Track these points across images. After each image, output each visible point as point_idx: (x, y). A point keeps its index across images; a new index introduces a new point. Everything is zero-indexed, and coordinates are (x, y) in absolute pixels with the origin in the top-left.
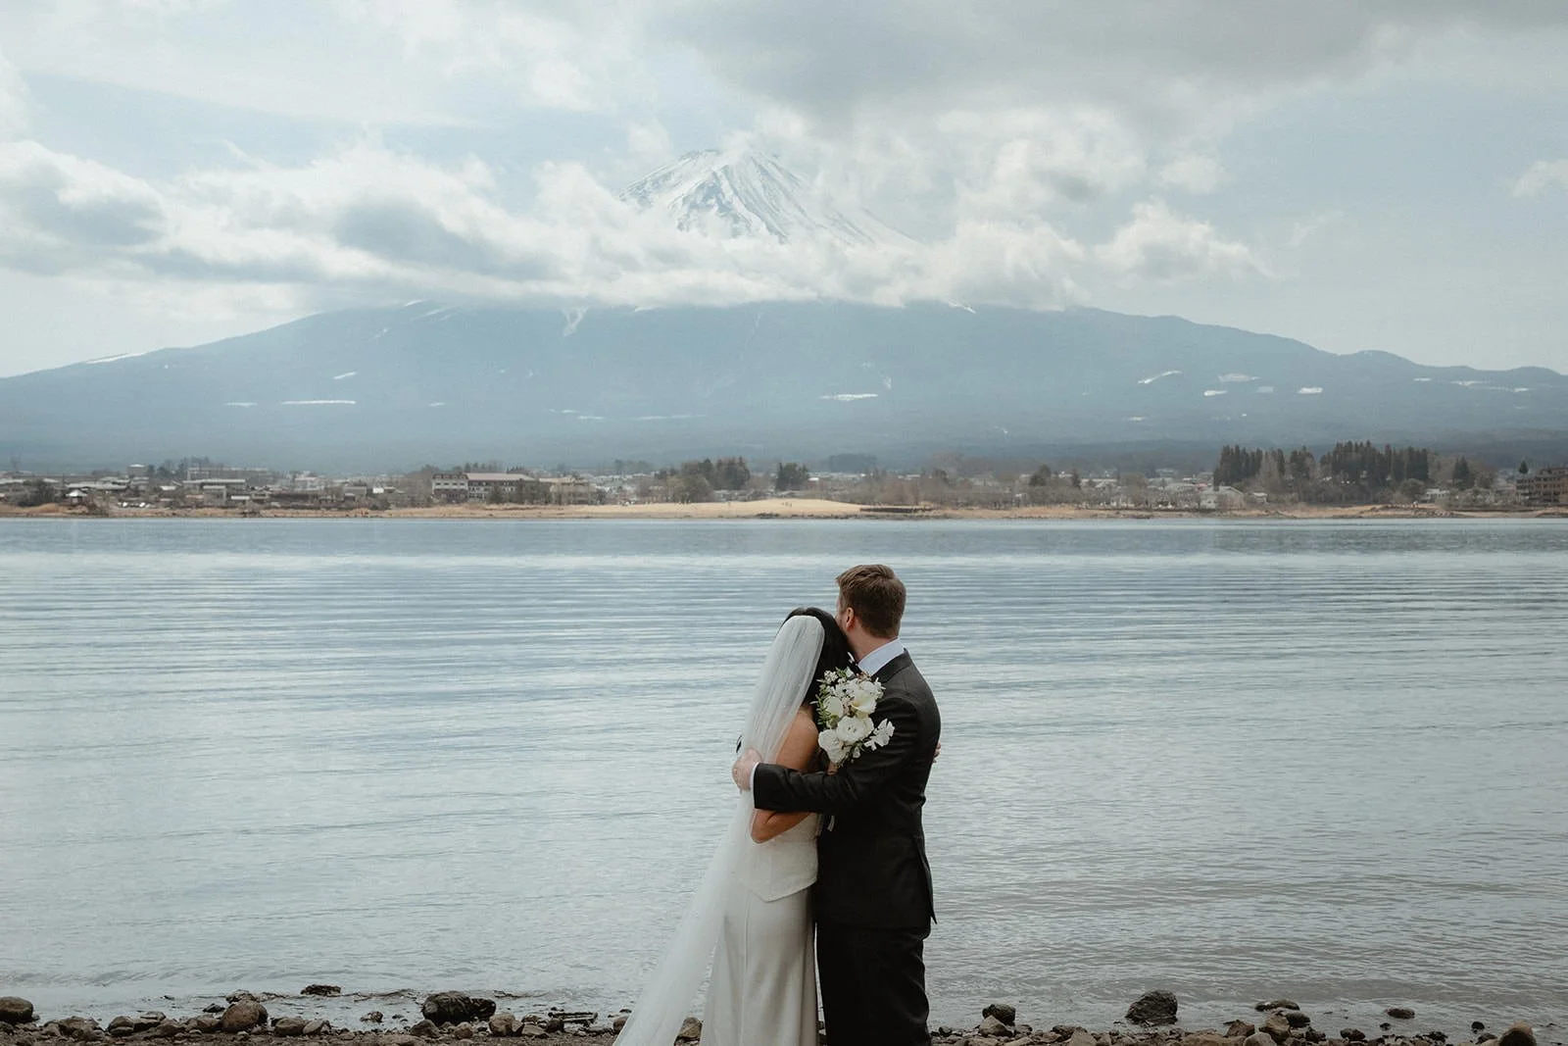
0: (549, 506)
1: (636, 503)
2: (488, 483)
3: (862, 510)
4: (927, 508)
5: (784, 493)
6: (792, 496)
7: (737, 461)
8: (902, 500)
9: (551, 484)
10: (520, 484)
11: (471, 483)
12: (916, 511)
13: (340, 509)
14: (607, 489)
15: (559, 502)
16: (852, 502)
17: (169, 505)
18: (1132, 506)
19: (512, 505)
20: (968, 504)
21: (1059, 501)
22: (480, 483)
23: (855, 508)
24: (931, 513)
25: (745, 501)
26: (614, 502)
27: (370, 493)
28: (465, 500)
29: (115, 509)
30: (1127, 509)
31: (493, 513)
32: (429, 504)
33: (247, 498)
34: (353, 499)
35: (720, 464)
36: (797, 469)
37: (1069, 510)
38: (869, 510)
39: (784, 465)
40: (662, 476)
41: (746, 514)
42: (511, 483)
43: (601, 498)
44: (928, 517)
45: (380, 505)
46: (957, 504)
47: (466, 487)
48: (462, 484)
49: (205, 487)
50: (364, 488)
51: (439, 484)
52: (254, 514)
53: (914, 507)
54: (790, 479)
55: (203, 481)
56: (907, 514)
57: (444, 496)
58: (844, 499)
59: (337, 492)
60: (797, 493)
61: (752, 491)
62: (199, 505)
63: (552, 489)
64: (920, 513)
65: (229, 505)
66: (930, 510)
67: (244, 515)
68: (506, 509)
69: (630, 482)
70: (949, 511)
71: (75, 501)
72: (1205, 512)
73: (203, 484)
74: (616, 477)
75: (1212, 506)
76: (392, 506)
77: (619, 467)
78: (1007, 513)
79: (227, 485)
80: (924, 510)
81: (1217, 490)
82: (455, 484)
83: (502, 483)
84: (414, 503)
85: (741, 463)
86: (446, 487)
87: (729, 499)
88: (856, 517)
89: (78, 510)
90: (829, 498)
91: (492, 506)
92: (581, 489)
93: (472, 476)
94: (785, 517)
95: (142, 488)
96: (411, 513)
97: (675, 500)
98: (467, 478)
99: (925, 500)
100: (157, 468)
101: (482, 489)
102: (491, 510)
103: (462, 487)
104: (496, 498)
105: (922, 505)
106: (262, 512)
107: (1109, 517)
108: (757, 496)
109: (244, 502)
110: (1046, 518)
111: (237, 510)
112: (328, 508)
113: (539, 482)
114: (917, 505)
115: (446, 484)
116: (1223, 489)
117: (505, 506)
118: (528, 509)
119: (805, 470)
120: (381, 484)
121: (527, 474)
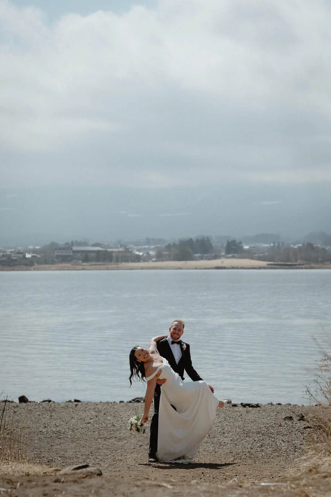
0: (112, 263)
1: (155, 261)
2: (83, 251)
3: (268, 264)
4: (302, 263)
5: (230, 255)
6: (233, 257)
7: (206, 239)
8: (288, 261)
9: (113, 252)
10: (98, 252)
11: (74, 252)
12: (296, 265)
13: (10, 266)
14: (141, 254)
15: (117, 261)
16: (264, 260)
19: (94, 263)
22: (78, 252)
23: (264, 263)
24: (303, 266)
25: (209, 259)
26: (145, 260)
27: (24, 257)
28: (71, 260)
31: (85, 267)
32: (53, 263)
34: (16, 260)
35: (197, 240)
36: (237, 242)
38: (271, 265)
39: (230, 241)
40: (169, 247)
41: (209, 267)
42: (93, 252)
43: (138, 259)
44: (301, 268)
45: (28, 264)
46: (318, 261)
47: (71, 254)
48: (69, 252)
50: (21, 255)
51: (57, 252)
53: (295, 263)
54: (233, 249)
56: (291, 267)
57: (60, 258)
58: (260, 259)
59: (8, 256)
60: (236, 255)
61: (213, 254)
63: (114, 255)
64: (298, 266)
66: (303, 265)
68: (90, 265)
69: (152, 249)
70: (313, 265)
74: (147, 246)
76: (35, 264)
77: (148, 241)
80: (300, 265)
82: (66, 252)
83: (90, 252)
84: (46, 262)
85: (208, 239)
86: (62, 254)
87: (201, 258)
88: (264, 268)
90: (252, 258)
92: (129, 254)
93: (75, 248)
94: (228, 268)
96: (45, 268)
97: (174, 259)
98: (72, 249)
99: (301, 259)
101: (79, 255)
102: (84, 265)
103: (69, 254)
104: (86, 259)
105: (299, 262)
108: (216, 257)
112: (4, 265)
113: (107, 251)
114: (296, 261)
115: (62, 252)
117: (90, 263)
118: (101, 265)
119: (240, 243)
120: (29, 252)
121: (102, 247)
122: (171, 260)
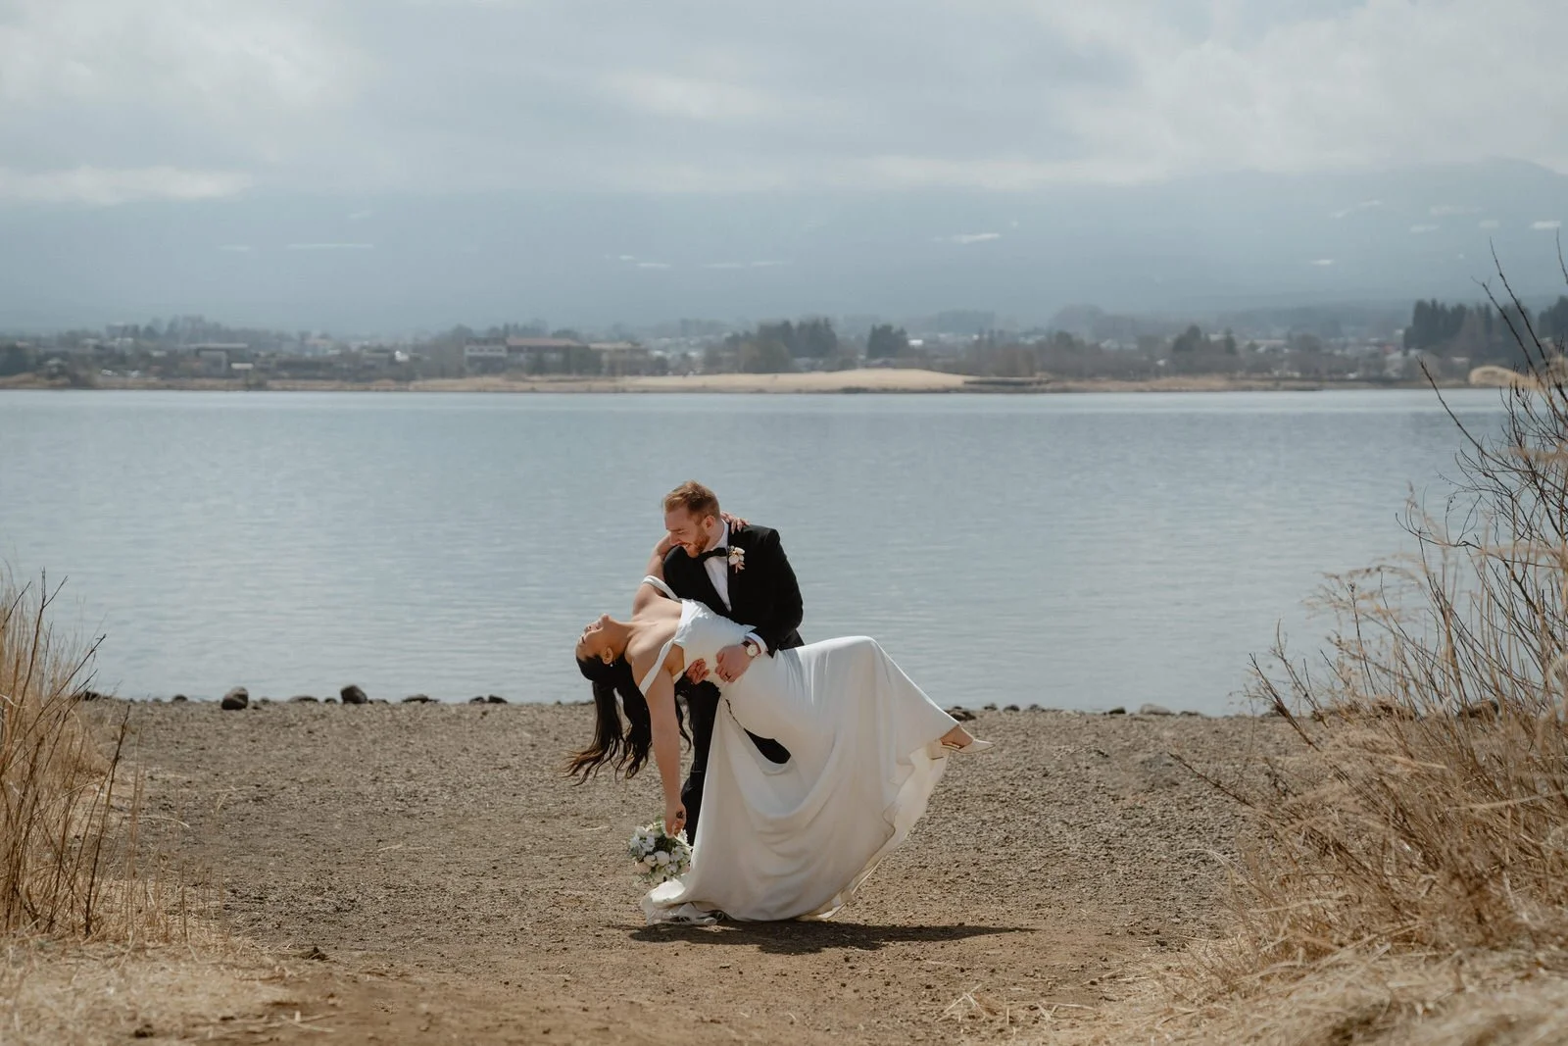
0: (601, 377)
1: (702, 374)
2: (530, 349)
3: (966, 383)
4: (1044, 379)
5: (879, 361)
6: (885, 365)
7: (822, 323)
8: (1014, 373)
9: (600, 352)
10: (566, 350)
11: (510, 349)
12: (1030, 383)
13: (358, 380)
14: (669, 356)
15: (613, 372)
16: (957, 372)
17: (159, 374)
18: (1297, 374)
19: (557, 377)
20: (1092, 376)
21: (1206, 370)
22: (519, 349)
23: (956, 380)
24: (1049, 387)
25: (830, 370)
26: (679, 371)
27: (392, 359)
28: (503, 370)
29: (99, 380)
30: (1292, 379)
31: (536, 386)
32: (460, 374)
33: (249, 366)
34: (372, 367)
35: (802, 327)
36: (893, 331)
37: (1217, 381)
38: (975, 383)
39: (878, 326)
40: (734, 341)
41: (829, 388)
42: (556, 349)
43: (661, 367)
44: (1044, 391)
45: (402, 377)
46: (1081, 374)
47: (503, 354)
48: (500, 351)
49: (203, 353)
50: (386, 356)
51: (471, 350)
52: (260, 386)
53: (1029, 379)
54: (886, 346)
55: (200, 345)
56: (1020, 388)
57: (479, 364)
58: (947, 369)
59: (354, 358)
60: (892, 360)
61: (839, 359)
62: (196, 375)
63: (605, 357)
64: (1034, 387)
65: (232, 375)
66: (1047, 382)
67: (248, 388)
68: (551, 381)
69: (696, 347)
70: (1070, 384)
71: (55, 370)
72: (1386, 383)
73: (198, 351)
74: (682, 339)
75: (1394, 375)
76: (418, 376)
77: (685, 327)
78: (1141, 385)
79: (228, 351)
80: (1039, 383)
81: (1405, 354)
82: (491, 350)
83: (547, 349)
84: (444, 373)
85: (827, 324)
86: (482, 354)
87: (812, 368)
88: (958, 390)
89: (59, 381)
90: (929, 368)
91: (536, 378)
92: (639, 357)
93: (513, 341)
94: (873, 392)
95: (129, 353)
96: (440, 386)
97: (747, 370)
98: (505, 343)
99: (1042, 370)
100: (142, 327)
101: (523, 356)
102: (533, 382)
103: (500, 354)
104: (539, 367)
105: (1038, 376)
106: (270, 383)
107: (1266, 389)
108: (847, 365)
109: (246, 371)
110: (1187, 391)
111: (240, 381)
112: (345, 379)
113: (587, 348)
114: (1032, 374)
115: (481, 350)
116: (1413, 352)
117: (549, 378)
118: (575, 381)
119: (902, 332)
120: (404, 348)
121: (575, 339)
122: (740, 372)
